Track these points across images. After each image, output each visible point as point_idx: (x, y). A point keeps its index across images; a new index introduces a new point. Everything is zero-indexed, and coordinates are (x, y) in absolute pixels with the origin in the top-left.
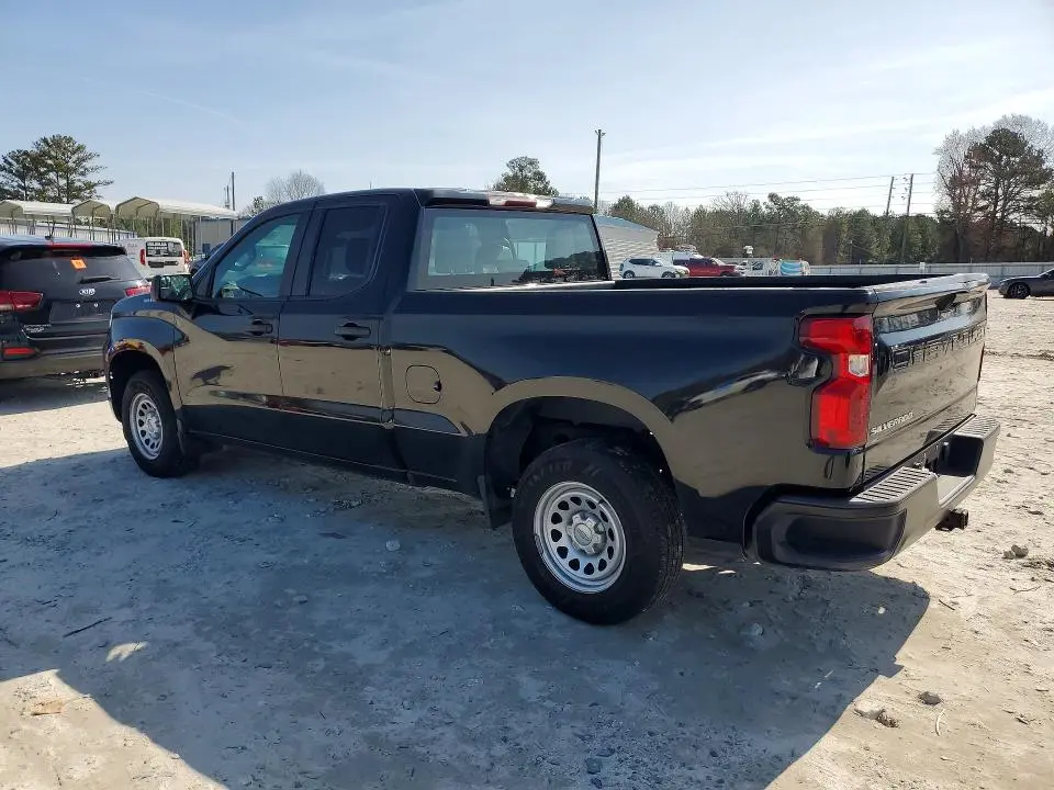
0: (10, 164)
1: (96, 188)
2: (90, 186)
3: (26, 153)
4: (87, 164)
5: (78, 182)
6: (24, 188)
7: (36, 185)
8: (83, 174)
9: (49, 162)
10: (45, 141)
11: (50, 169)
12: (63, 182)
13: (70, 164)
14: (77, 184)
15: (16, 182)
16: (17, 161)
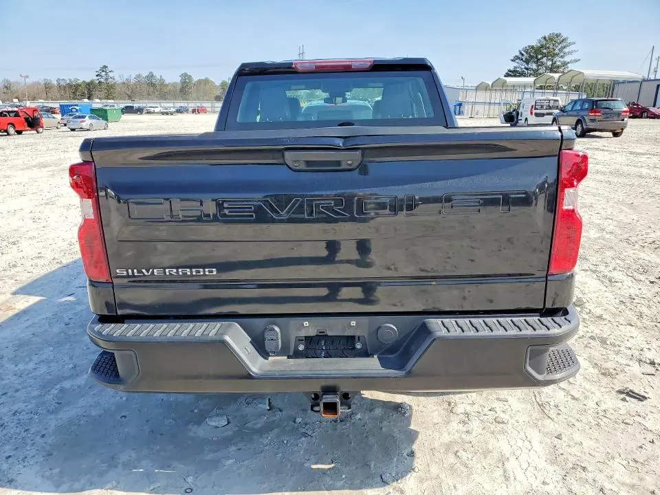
0: (523, 55)
1: (569, 65)
2: (565, 64)
3: (532, 47)
4: (566, 50)
5: (558, 62)
6: (527, 69)
7: (534, 66)
8: (562, 57)
9: (545, 51)
10: (545, 38)
11: (545, 55)
12: (549, 63)
13: (557, 51)
14: (558, 63)
15: (524, 65)
16: (526, 52)
